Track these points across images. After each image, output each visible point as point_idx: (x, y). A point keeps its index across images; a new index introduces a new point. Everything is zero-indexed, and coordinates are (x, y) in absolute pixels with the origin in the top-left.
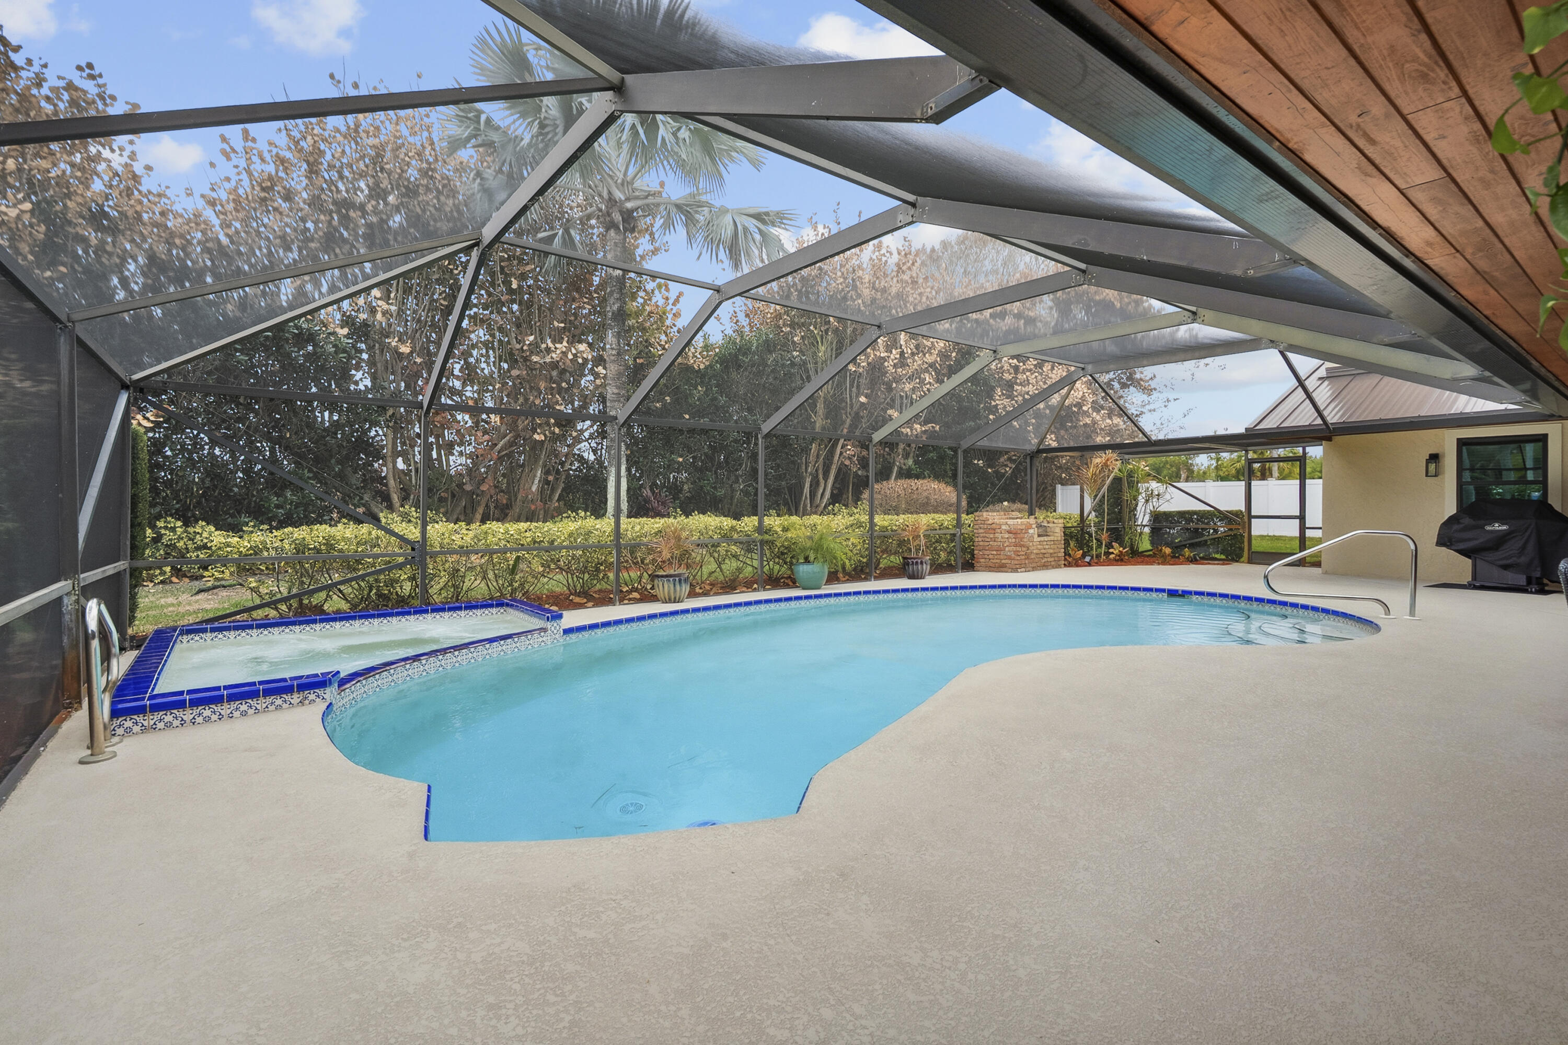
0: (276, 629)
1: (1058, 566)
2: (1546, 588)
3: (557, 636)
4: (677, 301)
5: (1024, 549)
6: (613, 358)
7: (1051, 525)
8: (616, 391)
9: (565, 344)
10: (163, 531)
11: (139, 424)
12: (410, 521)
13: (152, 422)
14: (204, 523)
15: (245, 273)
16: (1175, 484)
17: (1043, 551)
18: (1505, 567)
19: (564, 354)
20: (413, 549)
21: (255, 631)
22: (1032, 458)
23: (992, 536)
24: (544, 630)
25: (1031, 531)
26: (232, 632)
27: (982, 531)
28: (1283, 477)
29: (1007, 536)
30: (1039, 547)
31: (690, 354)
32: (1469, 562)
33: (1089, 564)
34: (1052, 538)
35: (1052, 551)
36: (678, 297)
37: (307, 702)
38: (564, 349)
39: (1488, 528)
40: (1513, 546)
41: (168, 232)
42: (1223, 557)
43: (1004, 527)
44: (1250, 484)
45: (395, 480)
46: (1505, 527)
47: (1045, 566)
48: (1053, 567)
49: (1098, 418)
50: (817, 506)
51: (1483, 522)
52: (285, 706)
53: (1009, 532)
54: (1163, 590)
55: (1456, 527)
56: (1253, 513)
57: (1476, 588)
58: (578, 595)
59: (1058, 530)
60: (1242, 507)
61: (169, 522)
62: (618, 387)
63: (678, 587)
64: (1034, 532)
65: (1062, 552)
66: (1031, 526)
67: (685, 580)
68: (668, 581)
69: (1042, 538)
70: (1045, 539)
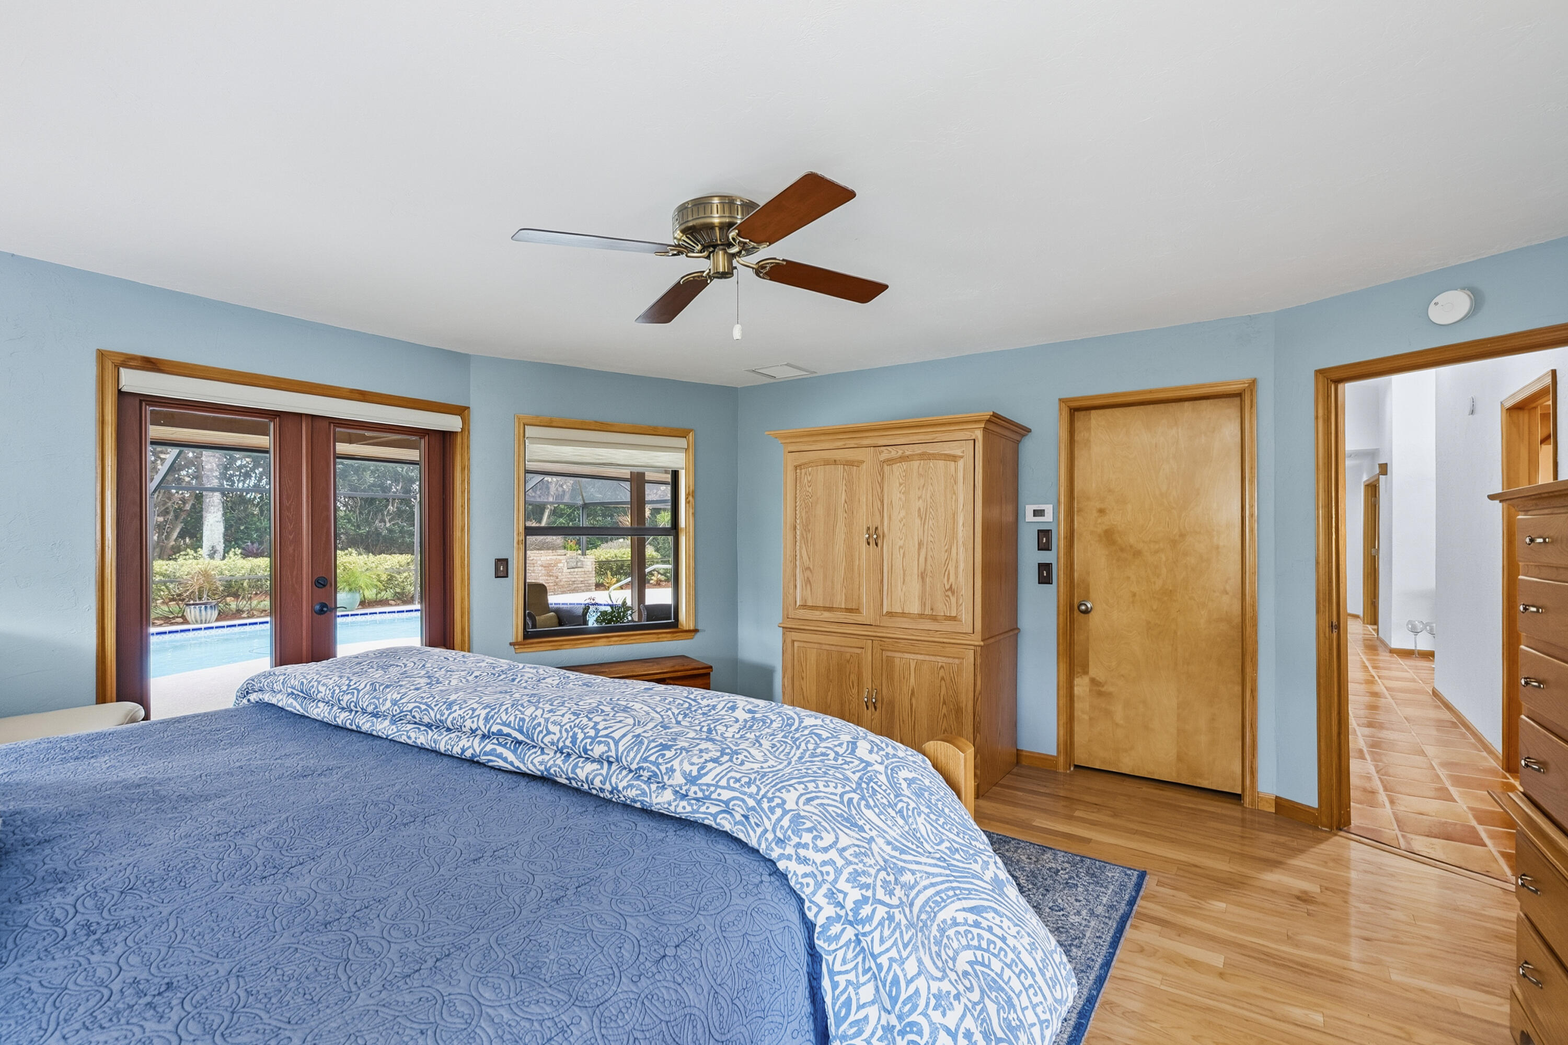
1: (589, 590)
7: (585, 560)
17: (574, 579)
25: (560, 565)
29: (540, 568)
30: (569, 576)
34: (584, 570)
35: (581, 579)
47: (573, 590)
48: (583, 591)
53: (542, 566)
59: (589, 563)
63: (203, 612)
64: (563, 565)
65: (593, 580)
66: (560, 561)
67: (211, 607)
68: (195, 608)
69: (573, 570)
70: (576, 570)
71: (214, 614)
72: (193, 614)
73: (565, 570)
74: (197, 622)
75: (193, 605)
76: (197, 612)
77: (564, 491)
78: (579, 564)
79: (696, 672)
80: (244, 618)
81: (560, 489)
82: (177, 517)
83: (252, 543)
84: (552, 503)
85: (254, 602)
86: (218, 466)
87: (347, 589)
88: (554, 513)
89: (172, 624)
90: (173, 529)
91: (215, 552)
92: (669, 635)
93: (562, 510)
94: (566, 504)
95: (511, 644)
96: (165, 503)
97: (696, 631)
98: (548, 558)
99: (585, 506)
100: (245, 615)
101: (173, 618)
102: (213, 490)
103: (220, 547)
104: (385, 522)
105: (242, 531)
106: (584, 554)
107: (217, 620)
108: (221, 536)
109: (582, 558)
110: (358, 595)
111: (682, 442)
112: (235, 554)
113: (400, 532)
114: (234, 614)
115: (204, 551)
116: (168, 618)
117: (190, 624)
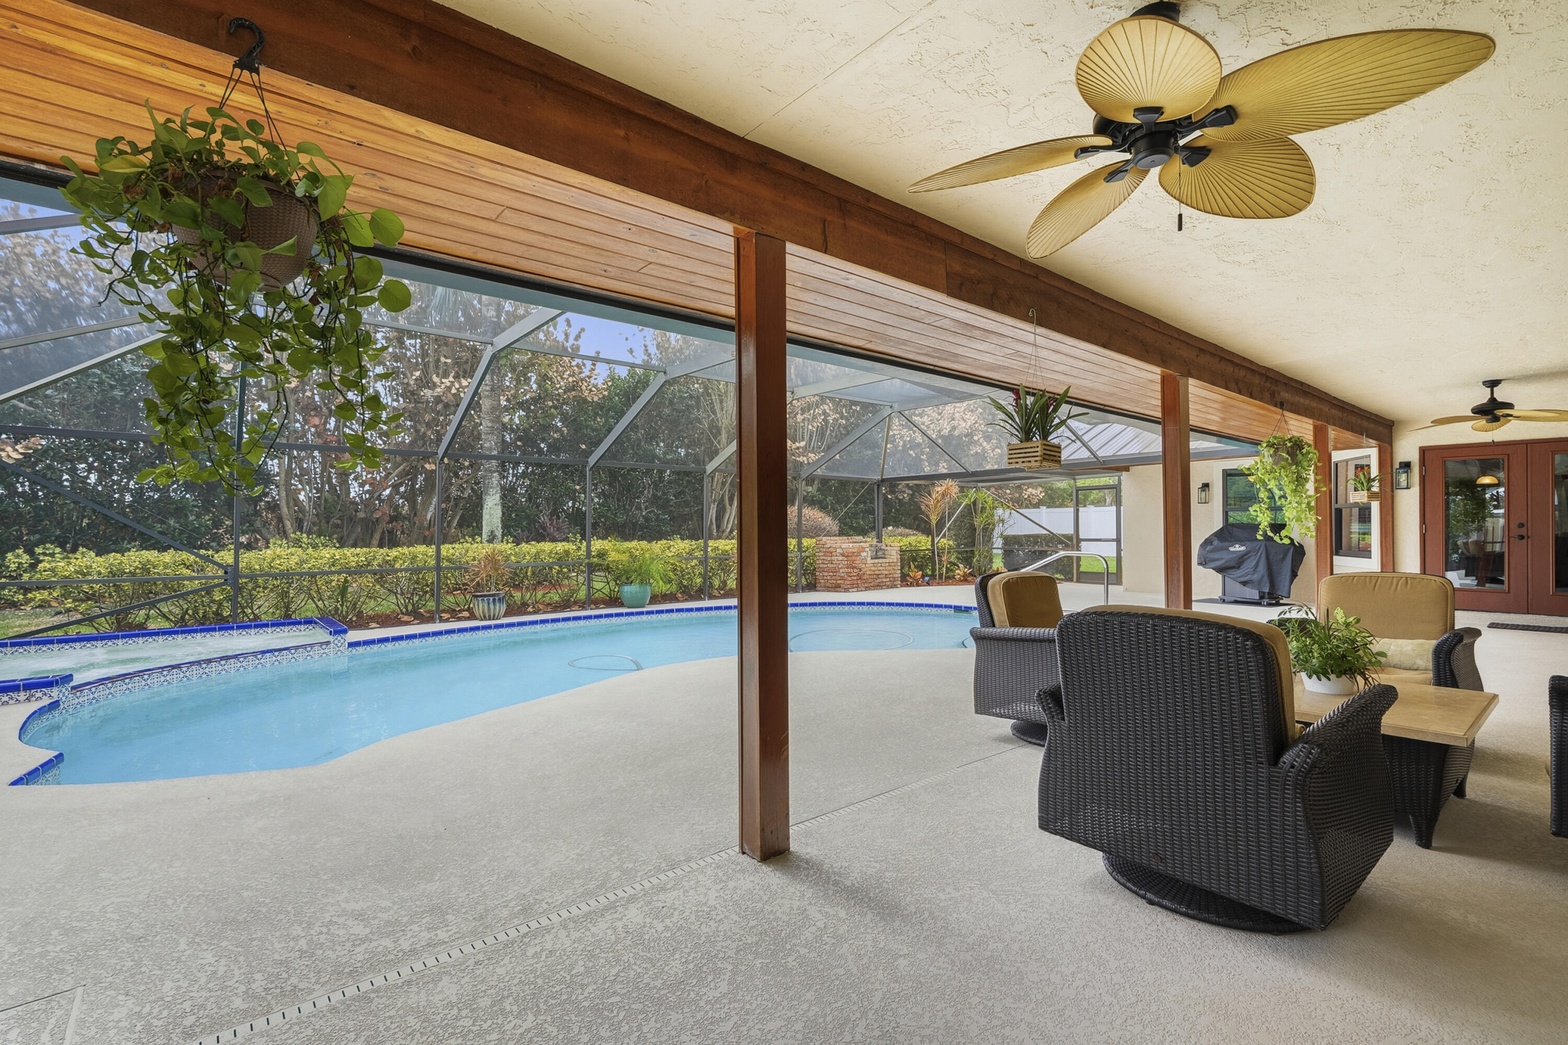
0: (78, 644)
1: (895, 586)
2: (1281, 602)
3: (341, 649)
4: (577, 337)
5: (855, 570)
6: (487, 393)
7: (888, 548)
8: (490, 424)
9: (451, 379)
10: (41, 558)
11: (9, 456)
12: (301, 547)
13: (21, 454)
14: (85, 550)
15: (125, 316)
16: (1021, 511)
17: (877, 572)
18: (1244, 583)
19: (449, 388)
20: (226, 573)
21: (56, 645)
22: (879, 486)
23: (829, 558)
24: (328, 643)
25: (864, 554)
26: (33, 647)
27: (821, 554)
28: (1100, 503)
29: (841, 558)
30: (873, 568)
31: (584, 388)
32: (1220, 576)
33: (928, 584)
34: (887, 561)
35: (886, 572)
36: (580, 333)
37: (33, 699)
38: (448, 384)
39: (1232, 549)
40: (1249, 564)
41: (60, 269)
42: (1062, 577)
43: (838, 550)
44: (1077, 511)
45: (288, 508)
46: (1243, 548)
47: (879, 586)
48: (888, 587)
49: (988, 447)
50: (724, 531)
51: (1226, 544)
52: (11, 702)
53: (843, 555)
54: (950, 607)
55: (1209, 548)
56: (1081, 537)
57: (1224, 601)
58: (408, 613)
59: (894, 553)
60: (1070, 531)
61: (48, 549)
62: (491, 421)
63: (492, 606)
64: (867, 554)
65: (898, 573)
66: (863, 550)
67: (499, 599)
68: (483, 600)
69: (876, 561)
70: (880, 561)
71: (504, 608)
72: (480, 607)
73: (869, 560)
74: (485, 617)
75: (481, 596)
76: (486, 605)
78: (880, 554)
80: (530, 613)
82: (459, 503)
83: (523, 531)
85: (540, 594)
86: (496, 444)
87: (638, 581)
89: (460, 619)
90: (453, 517)
91: (494, 536)
98: (848, 545)
100: (530, 609)
101: (460, 611)
103: (499, 533)
104: (641, 509)
107: (507, 614)
108: (500, 520)
109: (883, 546)
110: (647, 588)
113: (656, 520)
114: (519, 608)
115: (485, 536)
116: (455, 610)
117: (476, 619)
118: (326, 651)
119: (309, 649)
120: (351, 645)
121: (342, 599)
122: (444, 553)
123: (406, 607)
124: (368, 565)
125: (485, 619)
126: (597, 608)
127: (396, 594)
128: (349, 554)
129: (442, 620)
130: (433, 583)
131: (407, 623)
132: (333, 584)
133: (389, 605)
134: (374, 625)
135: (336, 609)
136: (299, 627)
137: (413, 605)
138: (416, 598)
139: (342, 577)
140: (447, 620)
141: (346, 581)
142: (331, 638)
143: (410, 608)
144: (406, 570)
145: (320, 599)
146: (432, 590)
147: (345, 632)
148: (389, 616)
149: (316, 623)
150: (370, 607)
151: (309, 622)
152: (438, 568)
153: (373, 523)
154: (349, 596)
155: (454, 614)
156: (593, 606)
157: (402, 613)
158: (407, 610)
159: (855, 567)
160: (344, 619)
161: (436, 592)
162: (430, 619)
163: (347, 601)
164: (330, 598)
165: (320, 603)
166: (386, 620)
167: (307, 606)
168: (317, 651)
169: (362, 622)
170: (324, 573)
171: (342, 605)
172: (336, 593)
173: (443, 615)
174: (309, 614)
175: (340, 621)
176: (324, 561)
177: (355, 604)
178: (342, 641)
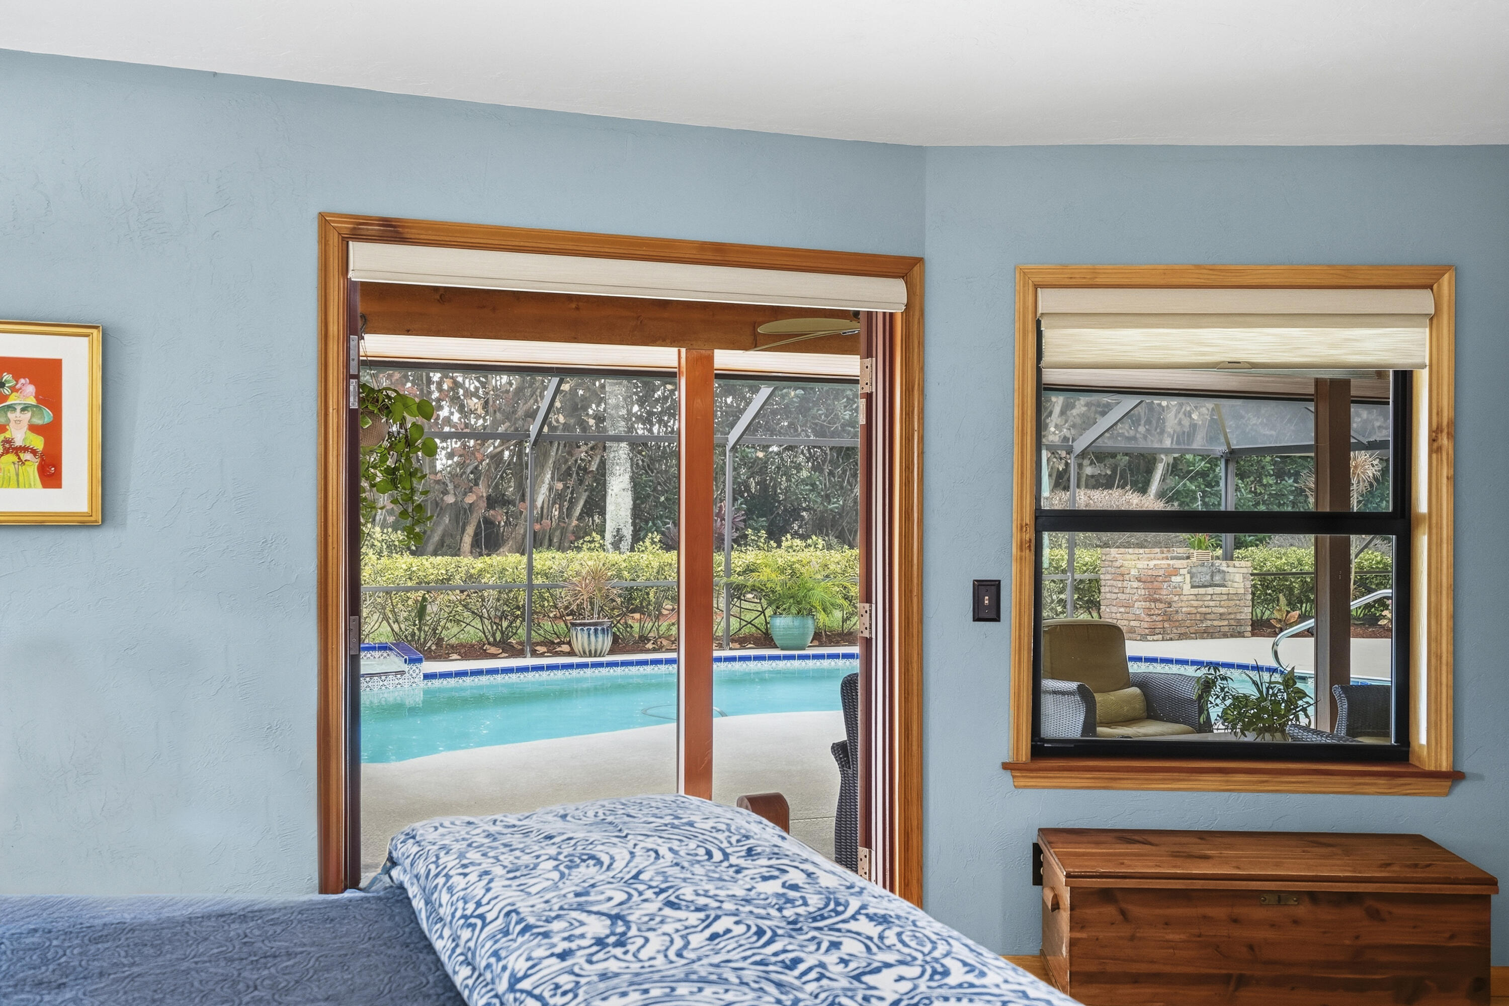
1: (1241, 635)
3: (416, 680)
5: (1161, 606)
7: (1231, 570)
17: (1203, 610)
22: (1226, 462)
23: (1120, 584)
24: (402, 673)
25: (1178, 579)
27: (1109, 577)
29: (1137, 585)
30: (1195, 603)
34: (1225, 590)
35: (1222, 610)
43: (1133, 572)
48: (1228, 636)
53: (1140, 580)
58: (495, 644)
59: (1238, 578)
63: (593, 637)
64: (1182, 580)
65: (1246, 613)
66: (1179, 571)
67: (603, 630)
68: (582, 630)
69: (1202, 591)
70: (1218, 590)
71: (608, 642)
72: (580, 639)
73: (1187, 588)
74: (584, 652)
75: (581, 625)
76: (586, 636)
77: (1194, 426)
78: (1217, 578)
79: (1447, 889)
80: (648, 651)
81: (1186, 422)
82: (581, 482)
84: (1167, 451)
86: (622, 402)
87: (794, 611)
88: (1174, 469)
89: (557, 654)
91: (621, 540)
92: (1382, 781)
93: (1189, 464)
94: (1195, 453)
95: (1006, 766)
96: (566, 461)
97: (1455, 776)
98: (1152, 564)
99: (1232, 456)
100: (650, 646)
101: (559, 644)
102: (618, 439)
103: (628, 532)
105: (662, 504)
106: (1228, 557)
107: (612, 652)
108: (629, 513)
109: (1223, 565)
110: (810, 622)
111: (1423, 301)
112: (653, 543)
114: (635, 642)
115: (609, 536)
116: (553, 643)
117: (576, 655)
118: (401, 681)
119: (383, 678)
120: (427, 677)
121: (420, 622)
122: (538, 565)
123: (494, 635)
124: (449, 580)
125: (584, 654)
126: (743, 648)
127: (481, 617)
128: (427, 564)
129: (534, 654)
130: (524, 606)
131: (494, 656)
132: (410, 602)
133: (473, 632)
134: (455, 656)
135: (413, 634)
136: (373, 653)
137: (502, 633)
138: (505, 624)
139: (421, 593)
140: (542, 655)
141: (424, 599)
142: (406, 667)
143: (498, 636)
144: (493, 588)
145: (396, 621)
146: (523, 613)
147: (420, 661)
148: (472, 646)
149: (391, 649)
150: (451, 633)
151: (383, 648)
152: (530, 587)
153: (465, 510)
154: (428, 618)
155: (552, 647)
156: (737, 645)
157: (489, 644)
158: (495, 639)
159: (1160, 601)
160: (421, 647)
161: (530, 616)
162: (520, 653)
163: (425, 625)
164: (406, 619)
165: (396, 627)
166: (469, 651)
167: (381, 629)
168: (391, 681)
169: (442, 651)
170: (398, 589)
171: (420, 629)
172: (413, 614)
173: (538, 648)
174: (383, 640)
175: (417, 649)
176: (400, 573)
177: (434, 630)
178: (417, 671)
